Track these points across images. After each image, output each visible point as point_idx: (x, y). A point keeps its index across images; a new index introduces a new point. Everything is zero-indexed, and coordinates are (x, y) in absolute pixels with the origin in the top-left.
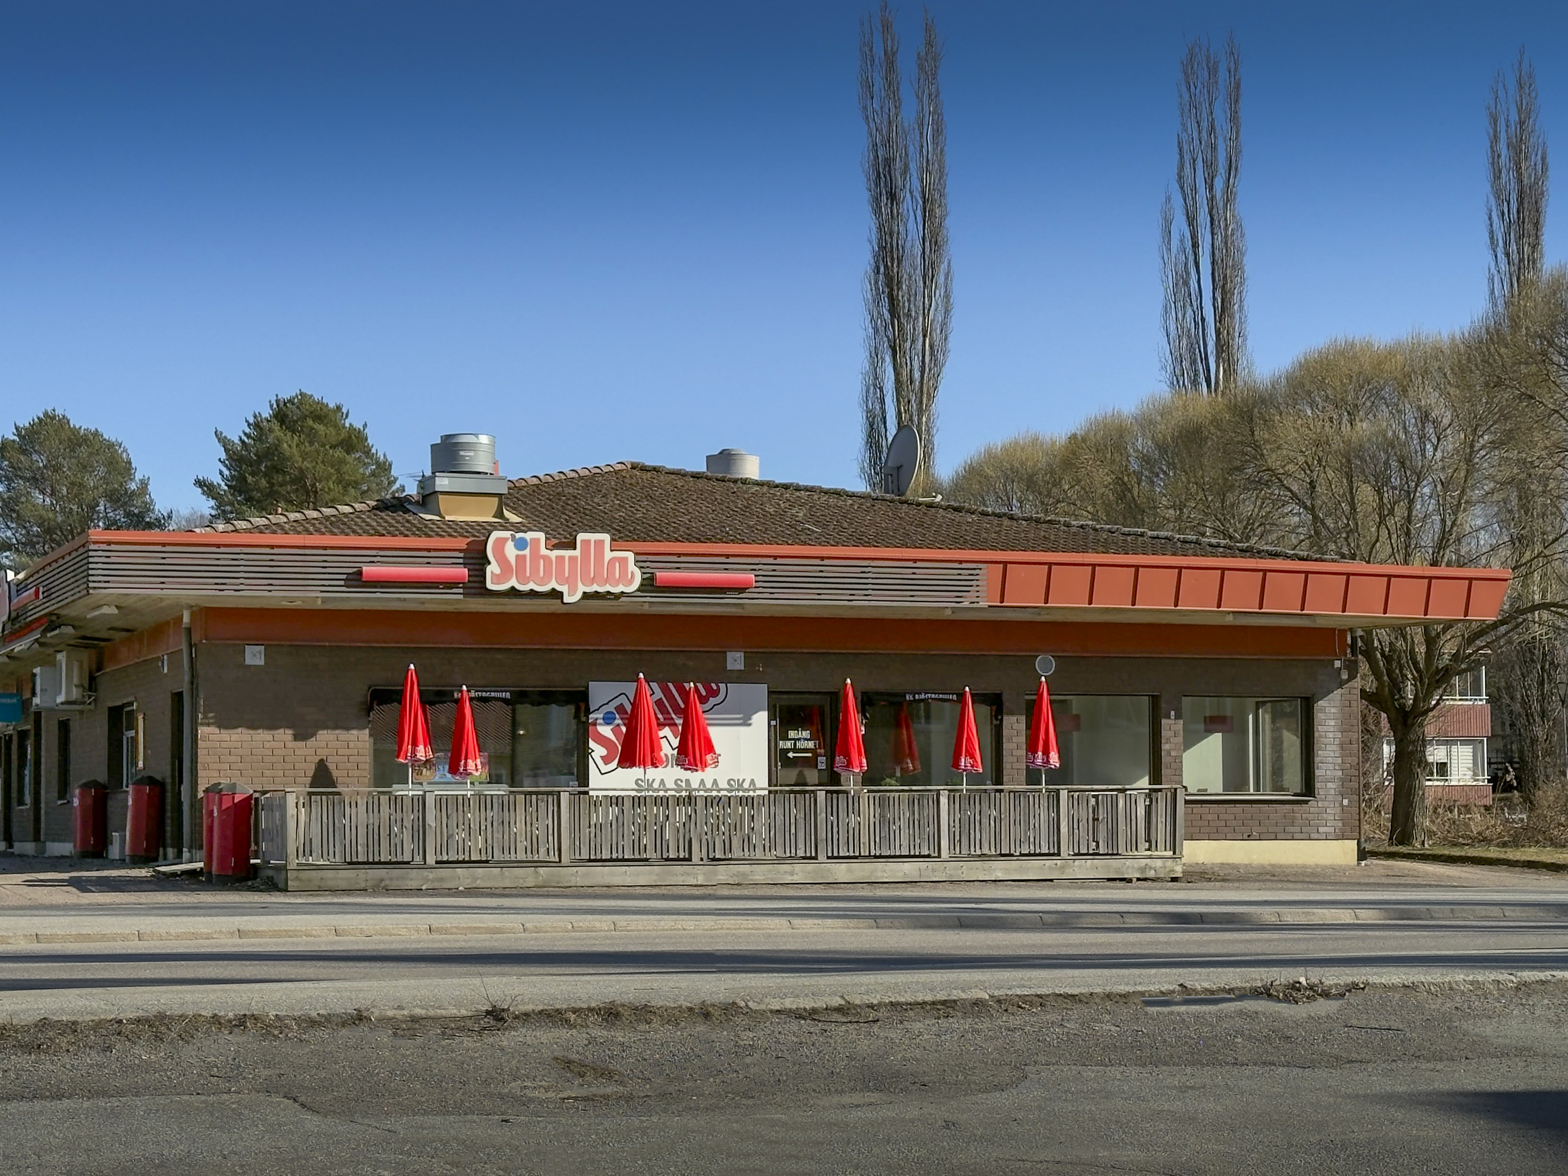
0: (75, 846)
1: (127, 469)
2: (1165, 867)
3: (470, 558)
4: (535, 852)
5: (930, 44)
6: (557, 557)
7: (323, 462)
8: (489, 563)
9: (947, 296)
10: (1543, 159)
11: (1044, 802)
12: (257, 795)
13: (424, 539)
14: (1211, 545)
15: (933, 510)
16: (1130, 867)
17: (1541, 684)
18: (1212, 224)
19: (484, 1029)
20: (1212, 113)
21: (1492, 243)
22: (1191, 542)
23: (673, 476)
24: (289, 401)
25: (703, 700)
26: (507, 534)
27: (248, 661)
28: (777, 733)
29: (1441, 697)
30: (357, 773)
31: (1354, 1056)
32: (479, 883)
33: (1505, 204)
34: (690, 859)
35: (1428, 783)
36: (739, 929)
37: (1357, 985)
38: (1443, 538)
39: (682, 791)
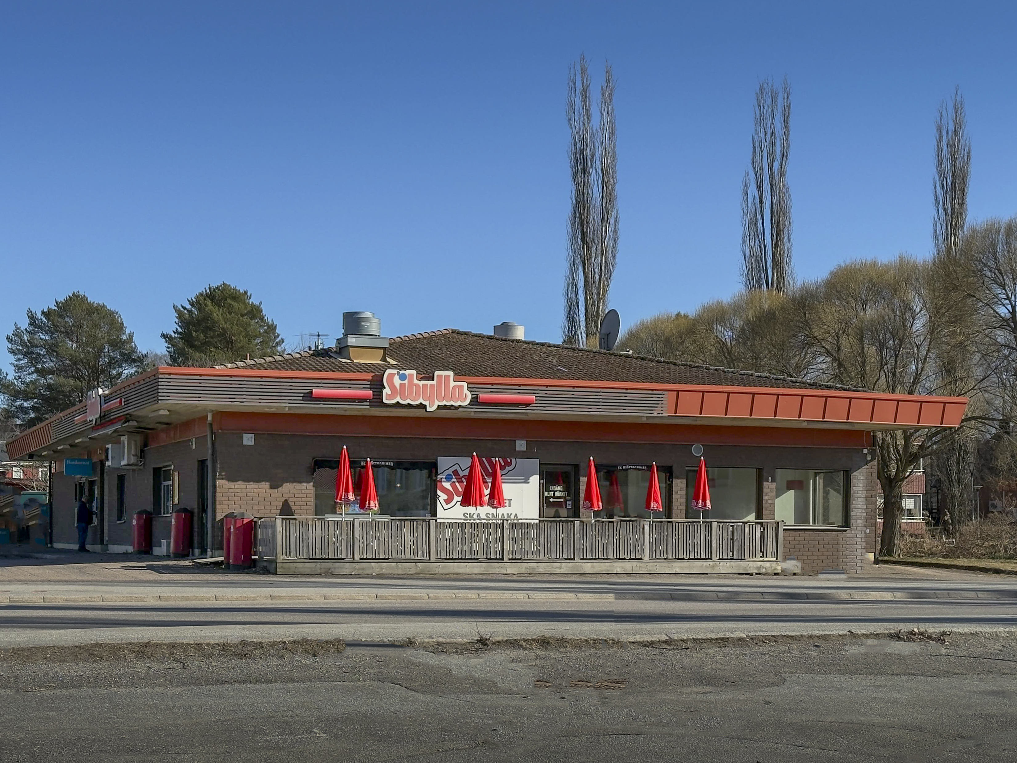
0: (134, 548)
1: (121, 328)
2: (771, 567)
3: (374, 385)
4: (416, 554)
5: (608, 81)
6: (423, 385)
7: (237, 324)
8: (385, 388)
9: (616, 231)
10: (969, 153)
11: (703, 529)
12: (255, 520)
13: (344, 373)
14: (792, 381)
15: (629, 359)
16: (751, 566)
17: (958, 463)
18: (771, 190)
19: (478, 650)
20: (773, 124)
21: (936, 202)
22: (780, 380)
23: (477, 338)
24: (217, 288)
25: (502, 468)
26: (395, 371)
27: (245, 442)
28: (543, 488)
29: (912, 470)
30: (306, 508)
31: (956, 671)
32: (384, 571)
33: (945, 179)
34: (502, 559)
35: (903, 521)
36: (549, 598)
37: (946, 632)
38: (916, 378)
39: (489, 520)
